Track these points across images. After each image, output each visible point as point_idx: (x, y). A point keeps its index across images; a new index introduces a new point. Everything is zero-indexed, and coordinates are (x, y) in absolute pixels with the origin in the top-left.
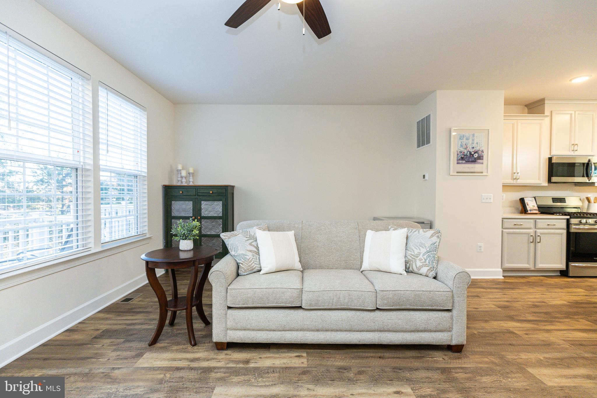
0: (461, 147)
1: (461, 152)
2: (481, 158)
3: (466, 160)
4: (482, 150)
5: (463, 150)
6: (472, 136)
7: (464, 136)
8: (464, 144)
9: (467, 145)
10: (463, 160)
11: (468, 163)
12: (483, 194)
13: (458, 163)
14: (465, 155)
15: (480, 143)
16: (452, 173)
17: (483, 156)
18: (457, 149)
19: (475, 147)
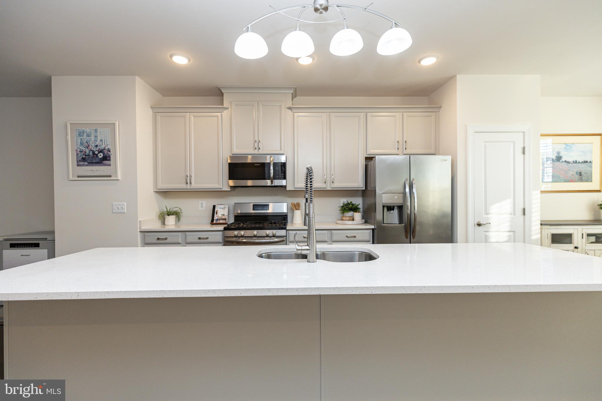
0: (80, 146)
1: (81, 151)
2: (108, 158)
3: (88, 161)
4: (108, 149)
5: (84, 148)
6: (94, 132)
7: (84, 131)
8: (85, 142)
9: (89, 143)
10: (85, 162)
11: (91, 165)
12: (113, 203)
13: (78, 165)
14: (87, 155)
15: (104, 140)
16: (71, 177)
17: (110, 157)
18: (76, 148)
19: (99, 145)
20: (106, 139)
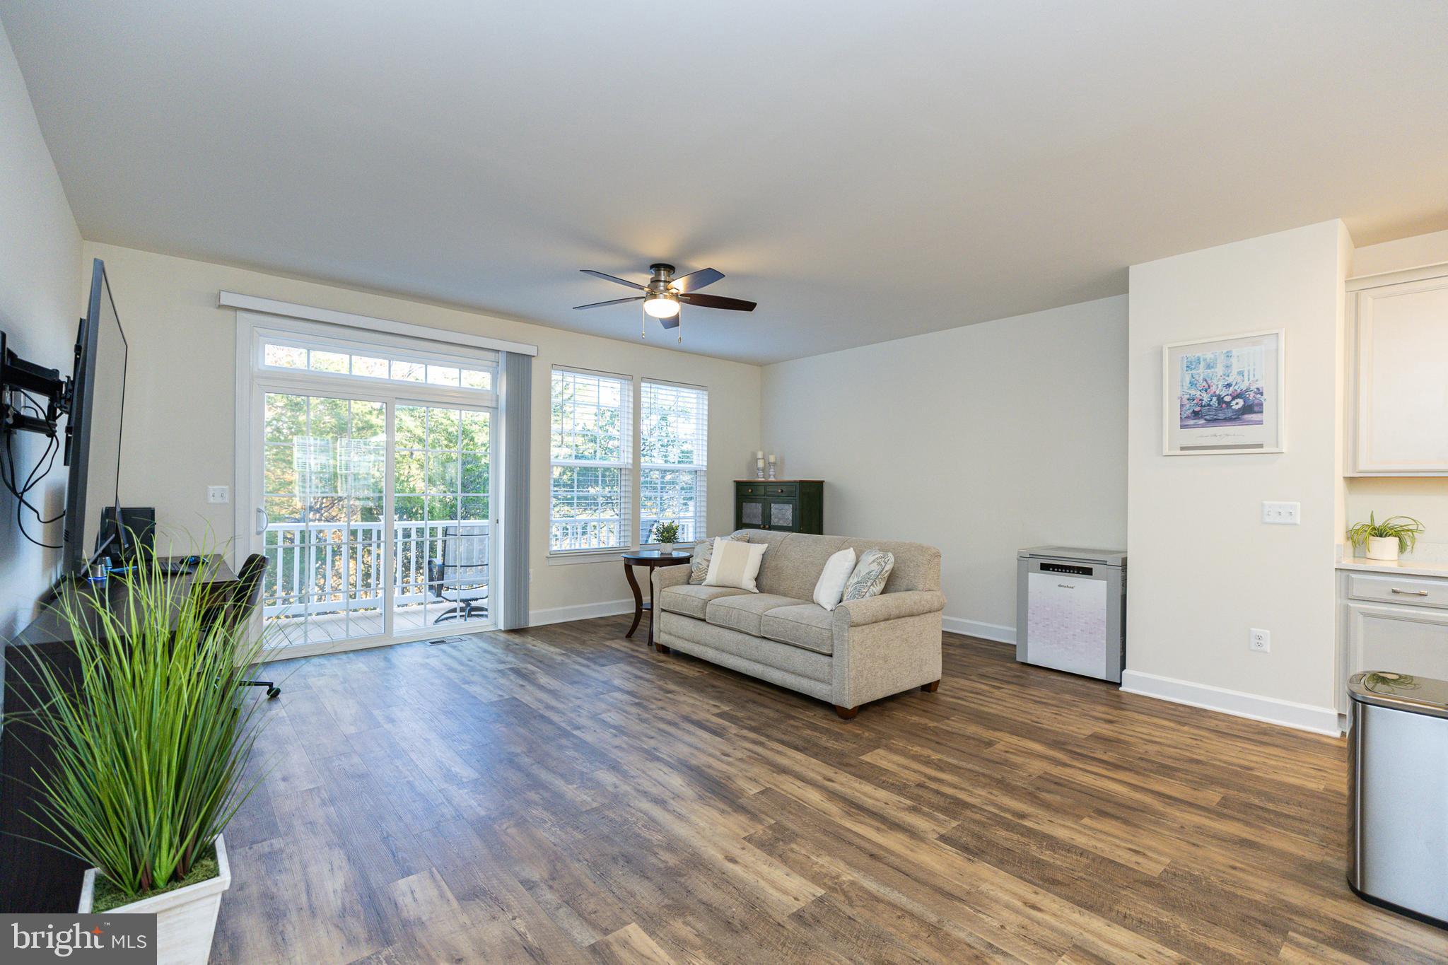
0: (1189, 388)
1: (1191, 399)
2: (1256, 409)
3: (1207, 417)
4: (1258, 389)
5: (1199, 393)
6: (1223, 357)
7: (1199, 359)
8: (1201, 379)
9: (1209, 382)
10: (1199, 419)
11: (1215, 424)
12: (1265, 502)
14: (1204, 406)
15: (1249, 371)
16: (1166, 452)
17: (1262, 405)
18: (1179, 394)
19: (1234, 384)
20: (1254, 369)
